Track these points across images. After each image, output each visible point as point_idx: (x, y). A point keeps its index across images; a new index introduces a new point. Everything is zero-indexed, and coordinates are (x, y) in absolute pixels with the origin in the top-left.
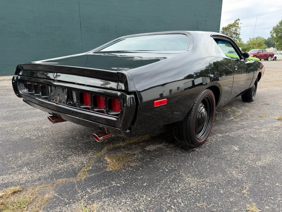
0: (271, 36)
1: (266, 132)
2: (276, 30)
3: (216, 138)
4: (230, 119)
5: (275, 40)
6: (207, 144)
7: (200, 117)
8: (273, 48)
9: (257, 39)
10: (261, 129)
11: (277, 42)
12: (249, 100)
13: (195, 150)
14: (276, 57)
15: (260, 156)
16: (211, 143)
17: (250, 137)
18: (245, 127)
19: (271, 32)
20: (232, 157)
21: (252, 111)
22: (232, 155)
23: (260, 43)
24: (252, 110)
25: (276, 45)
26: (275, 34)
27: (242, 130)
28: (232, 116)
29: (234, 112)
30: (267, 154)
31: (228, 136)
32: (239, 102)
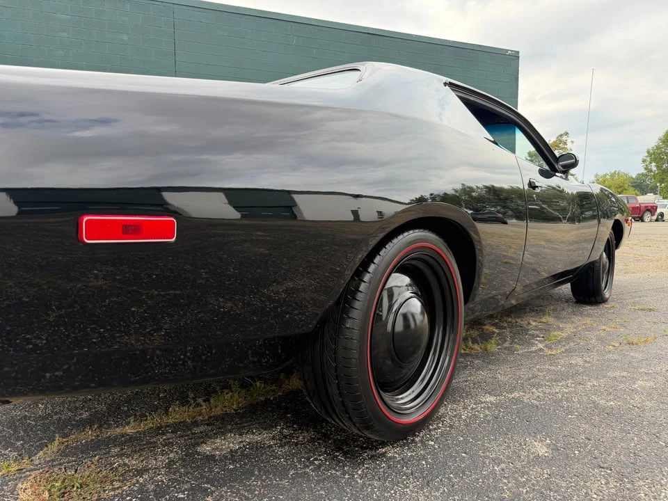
0: (646, 169)
1: (650, 388)
2: (656, 156)
3: (472, 409)
4: (533, 349)
5: (655, 179)
6: (435, 429)
7: (399, 326)
8: (652, 194)
9: (613, 175)
10: (634, 380)
11: (661, 182)
12: (593, 299)
13: (384, 455)
14: (662, 215)
15: (632, 482)
16: (451, 427)
17: (596, 406)
18: (577, 373)
19: (644, 161)
20: (519, 485)
21: (604, 327)
22: (523, 474)
23: (621, 185)
24: (604, 325)
25: (659, 188)
26: (653, 164)
27: (570, 381)
28: (540, 341)
29: (547, 330)
30: (661, 476)
31: (518, 401)
32: (566, 304)
